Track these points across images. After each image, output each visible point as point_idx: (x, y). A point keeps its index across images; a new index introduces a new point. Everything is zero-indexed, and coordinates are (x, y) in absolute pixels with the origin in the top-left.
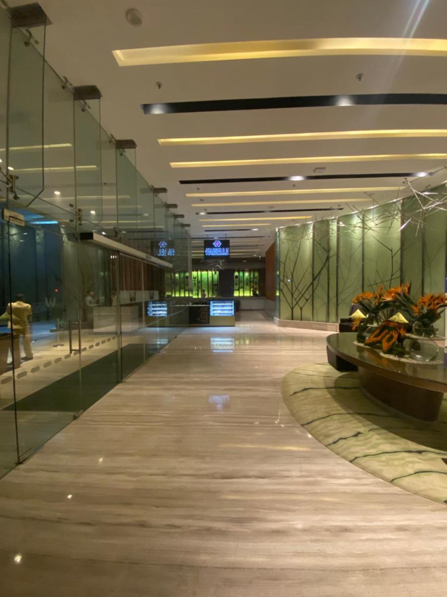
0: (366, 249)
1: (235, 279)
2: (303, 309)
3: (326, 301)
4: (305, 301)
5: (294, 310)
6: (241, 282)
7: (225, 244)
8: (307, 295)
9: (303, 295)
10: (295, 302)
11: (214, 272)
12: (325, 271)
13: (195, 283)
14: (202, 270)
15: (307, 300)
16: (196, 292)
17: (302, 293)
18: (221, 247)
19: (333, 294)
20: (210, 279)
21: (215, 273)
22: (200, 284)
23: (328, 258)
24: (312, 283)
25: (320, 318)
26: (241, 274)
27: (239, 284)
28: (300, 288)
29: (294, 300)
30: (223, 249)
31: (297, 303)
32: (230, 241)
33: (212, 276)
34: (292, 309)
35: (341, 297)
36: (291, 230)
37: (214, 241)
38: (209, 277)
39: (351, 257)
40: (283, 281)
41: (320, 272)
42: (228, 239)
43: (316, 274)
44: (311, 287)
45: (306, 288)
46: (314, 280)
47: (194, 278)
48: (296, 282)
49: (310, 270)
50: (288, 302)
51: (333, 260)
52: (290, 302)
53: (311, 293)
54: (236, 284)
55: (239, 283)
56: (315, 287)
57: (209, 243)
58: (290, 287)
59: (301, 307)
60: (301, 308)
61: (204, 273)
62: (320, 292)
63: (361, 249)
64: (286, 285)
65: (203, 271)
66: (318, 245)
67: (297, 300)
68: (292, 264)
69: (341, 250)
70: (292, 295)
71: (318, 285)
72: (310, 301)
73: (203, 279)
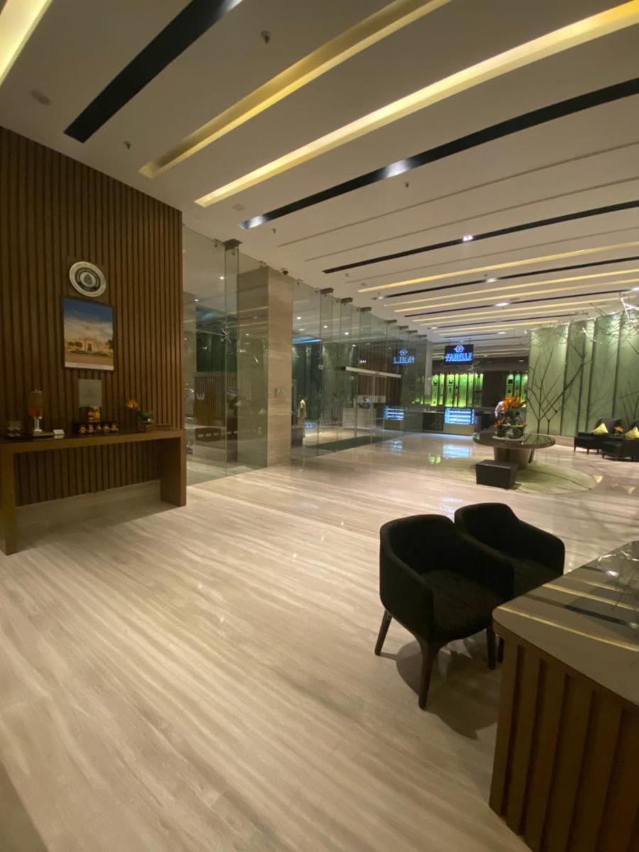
0: (621, 355)
1: (508, 384)
2: (551, 422)
3: (576, 412)
4: (554, 412)
5: (541, 423)
6: (517, 388)
7: (468, 348)
8: (557, 406)
9: (552, 406)
10: (542, 414)
11: (477, 376)
12: (578, 380)
13: (450, 389)
14: (460, 373)
15: (556, 412)
16: (452, 400)
17: (552, 403)
18: (464, 352)
19: (584, 406)
20: (471, 384)
21: (479, 377)
22: (457, 390)
23: (582, 365)
24: (563, 393)
25: (568, 433)
26: (518, 377)
27: (513, 392)
28: (550, 398)
29: (541, 412)
30: (466, 354)
31: (545, 414)
32: (475, 346)
33: (474, 379)
34: (539, 421)
35: (593, 409)
36: (543, 331)
37: (455, 346)
38: (470, 381)
39: (606, 363)
40: (531, 390)
41: (572, 381)
42: (472, 343)
43: (568, 382)
44: (562, 397)
45: (556, 398)
46: (565, 388)
47: (450, 383)
48: (546, 390)
49: (562, 378)
50: (534, 412)
51: (587, 369)
52: (537, 413)
53: (561, 404)
54: (509, 392)
55: (514, 389)
56: (566, 397)
57: (450, 349)
58: (538, 396)
59: (549, 418)
60: (549, 421)
61: (464, 376)
62: (572, 403)
63: (616, 355)
64: (534, 394)
65: (463, 373)
66: (573, 350)
67: (545, 411)
68: (543, 371)
69: (597, 355)
70: (540, 405)
71: (569, 395)
72: (559, 413)
73: (461, 384)
